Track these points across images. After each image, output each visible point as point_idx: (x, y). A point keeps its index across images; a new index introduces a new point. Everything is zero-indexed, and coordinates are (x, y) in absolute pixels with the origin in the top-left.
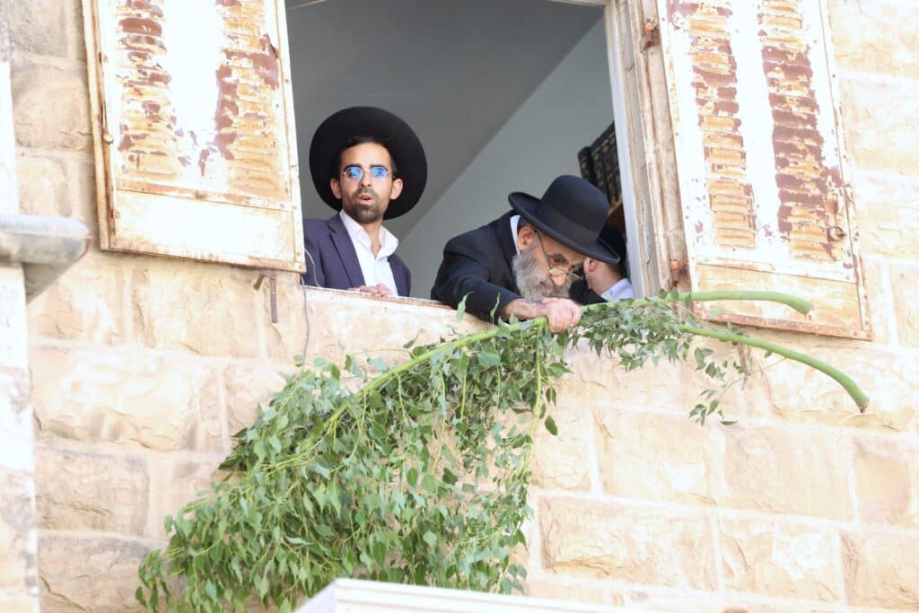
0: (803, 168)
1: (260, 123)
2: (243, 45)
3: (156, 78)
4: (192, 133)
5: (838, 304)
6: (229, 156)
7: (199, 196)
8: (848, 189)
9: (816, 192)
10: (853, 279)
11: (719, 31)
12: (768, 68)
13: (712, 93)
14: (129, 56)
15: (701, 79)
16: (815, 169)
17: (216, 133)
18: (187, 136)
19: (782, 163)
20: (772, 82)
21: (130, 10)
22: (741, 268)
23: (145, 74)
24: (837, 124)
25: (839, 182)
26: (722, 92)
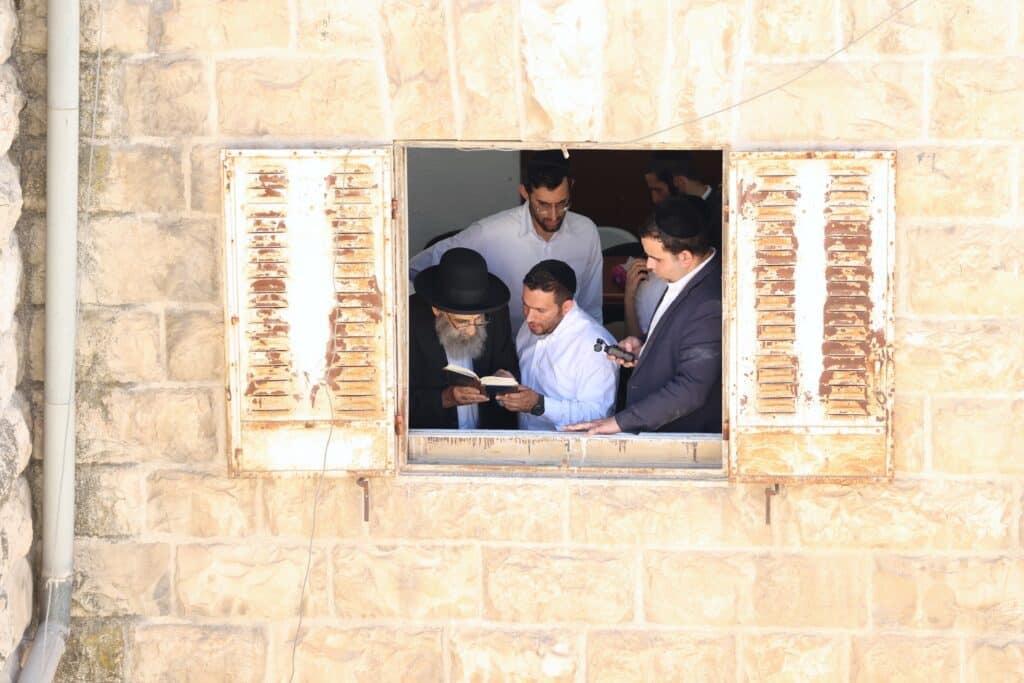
0: (852, 333)
1: (364, 355)
2: (354, 287)
3: (280, 329)
4: (306, 374)
5: (866, 455)
6: (336, 388)
7: (308, 426)
8: (890, 350)
9: (859, 353)
10: (883, 431)
11: (786, 214)
12: (829, 242)
13: (773, 274)
14: (257, 314)
15: (764, 262)
16: (861, 333)
17: (326, 369)
18: (302, 376)
19: (829, 331)
20: (831, 256)
21: (260, 272)
22: (779, 433)
23: (269, 327)
24: (888, 288)
25: (882, 342)
26: (780, 273)
